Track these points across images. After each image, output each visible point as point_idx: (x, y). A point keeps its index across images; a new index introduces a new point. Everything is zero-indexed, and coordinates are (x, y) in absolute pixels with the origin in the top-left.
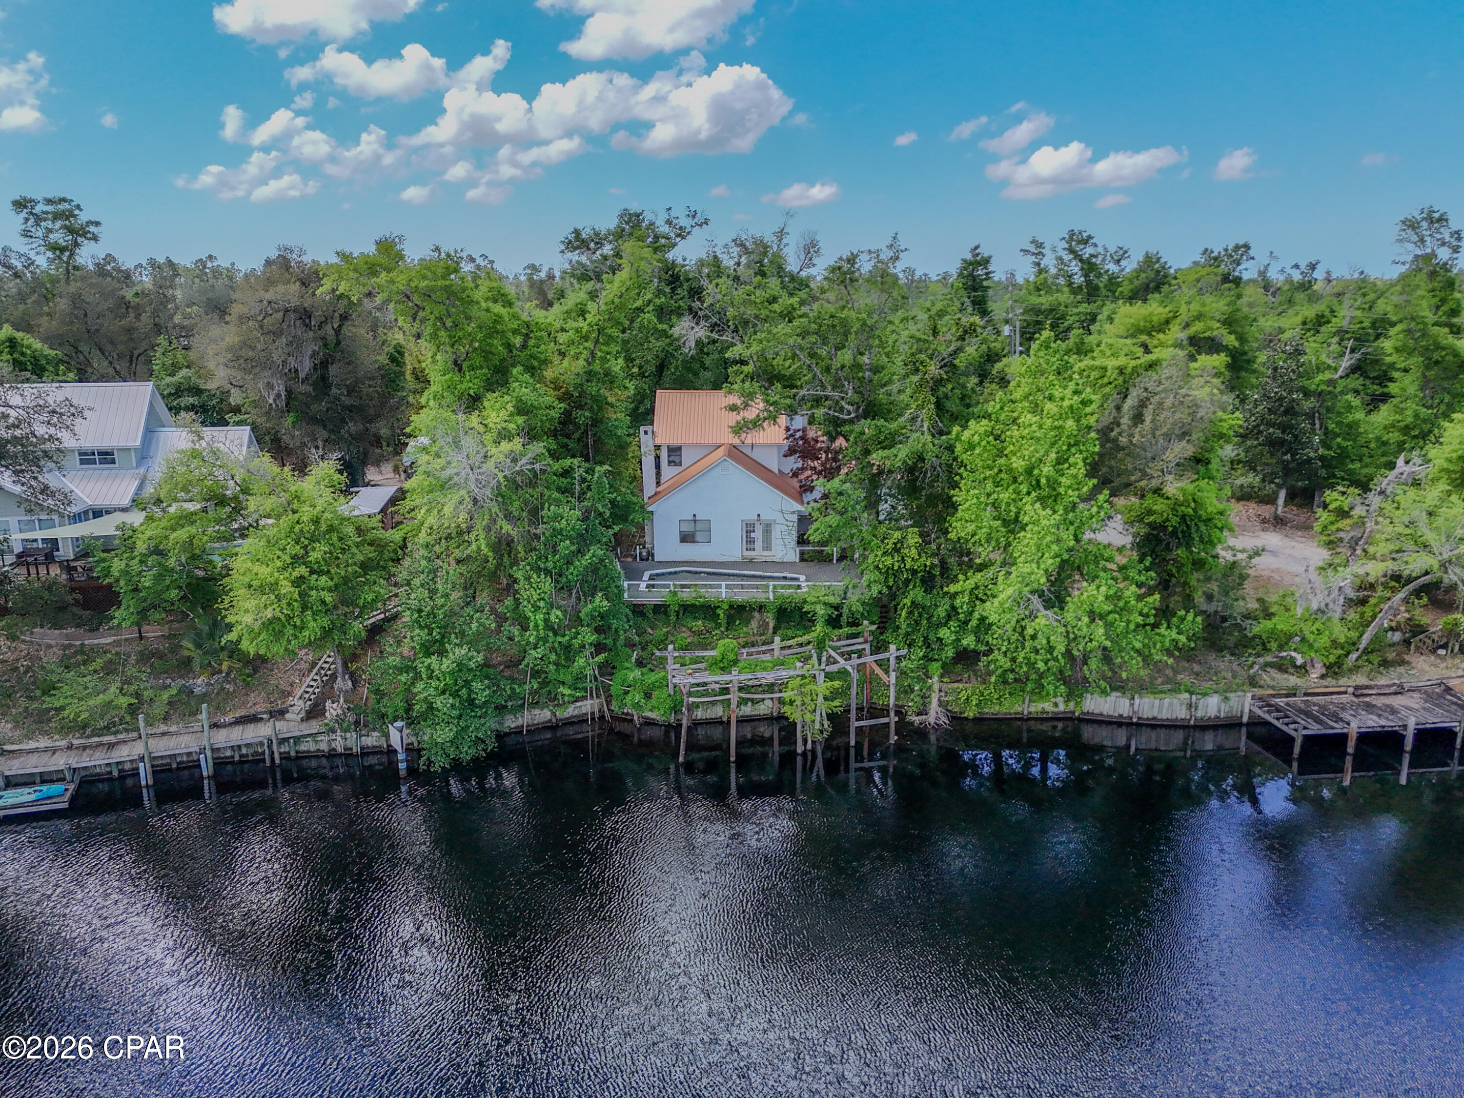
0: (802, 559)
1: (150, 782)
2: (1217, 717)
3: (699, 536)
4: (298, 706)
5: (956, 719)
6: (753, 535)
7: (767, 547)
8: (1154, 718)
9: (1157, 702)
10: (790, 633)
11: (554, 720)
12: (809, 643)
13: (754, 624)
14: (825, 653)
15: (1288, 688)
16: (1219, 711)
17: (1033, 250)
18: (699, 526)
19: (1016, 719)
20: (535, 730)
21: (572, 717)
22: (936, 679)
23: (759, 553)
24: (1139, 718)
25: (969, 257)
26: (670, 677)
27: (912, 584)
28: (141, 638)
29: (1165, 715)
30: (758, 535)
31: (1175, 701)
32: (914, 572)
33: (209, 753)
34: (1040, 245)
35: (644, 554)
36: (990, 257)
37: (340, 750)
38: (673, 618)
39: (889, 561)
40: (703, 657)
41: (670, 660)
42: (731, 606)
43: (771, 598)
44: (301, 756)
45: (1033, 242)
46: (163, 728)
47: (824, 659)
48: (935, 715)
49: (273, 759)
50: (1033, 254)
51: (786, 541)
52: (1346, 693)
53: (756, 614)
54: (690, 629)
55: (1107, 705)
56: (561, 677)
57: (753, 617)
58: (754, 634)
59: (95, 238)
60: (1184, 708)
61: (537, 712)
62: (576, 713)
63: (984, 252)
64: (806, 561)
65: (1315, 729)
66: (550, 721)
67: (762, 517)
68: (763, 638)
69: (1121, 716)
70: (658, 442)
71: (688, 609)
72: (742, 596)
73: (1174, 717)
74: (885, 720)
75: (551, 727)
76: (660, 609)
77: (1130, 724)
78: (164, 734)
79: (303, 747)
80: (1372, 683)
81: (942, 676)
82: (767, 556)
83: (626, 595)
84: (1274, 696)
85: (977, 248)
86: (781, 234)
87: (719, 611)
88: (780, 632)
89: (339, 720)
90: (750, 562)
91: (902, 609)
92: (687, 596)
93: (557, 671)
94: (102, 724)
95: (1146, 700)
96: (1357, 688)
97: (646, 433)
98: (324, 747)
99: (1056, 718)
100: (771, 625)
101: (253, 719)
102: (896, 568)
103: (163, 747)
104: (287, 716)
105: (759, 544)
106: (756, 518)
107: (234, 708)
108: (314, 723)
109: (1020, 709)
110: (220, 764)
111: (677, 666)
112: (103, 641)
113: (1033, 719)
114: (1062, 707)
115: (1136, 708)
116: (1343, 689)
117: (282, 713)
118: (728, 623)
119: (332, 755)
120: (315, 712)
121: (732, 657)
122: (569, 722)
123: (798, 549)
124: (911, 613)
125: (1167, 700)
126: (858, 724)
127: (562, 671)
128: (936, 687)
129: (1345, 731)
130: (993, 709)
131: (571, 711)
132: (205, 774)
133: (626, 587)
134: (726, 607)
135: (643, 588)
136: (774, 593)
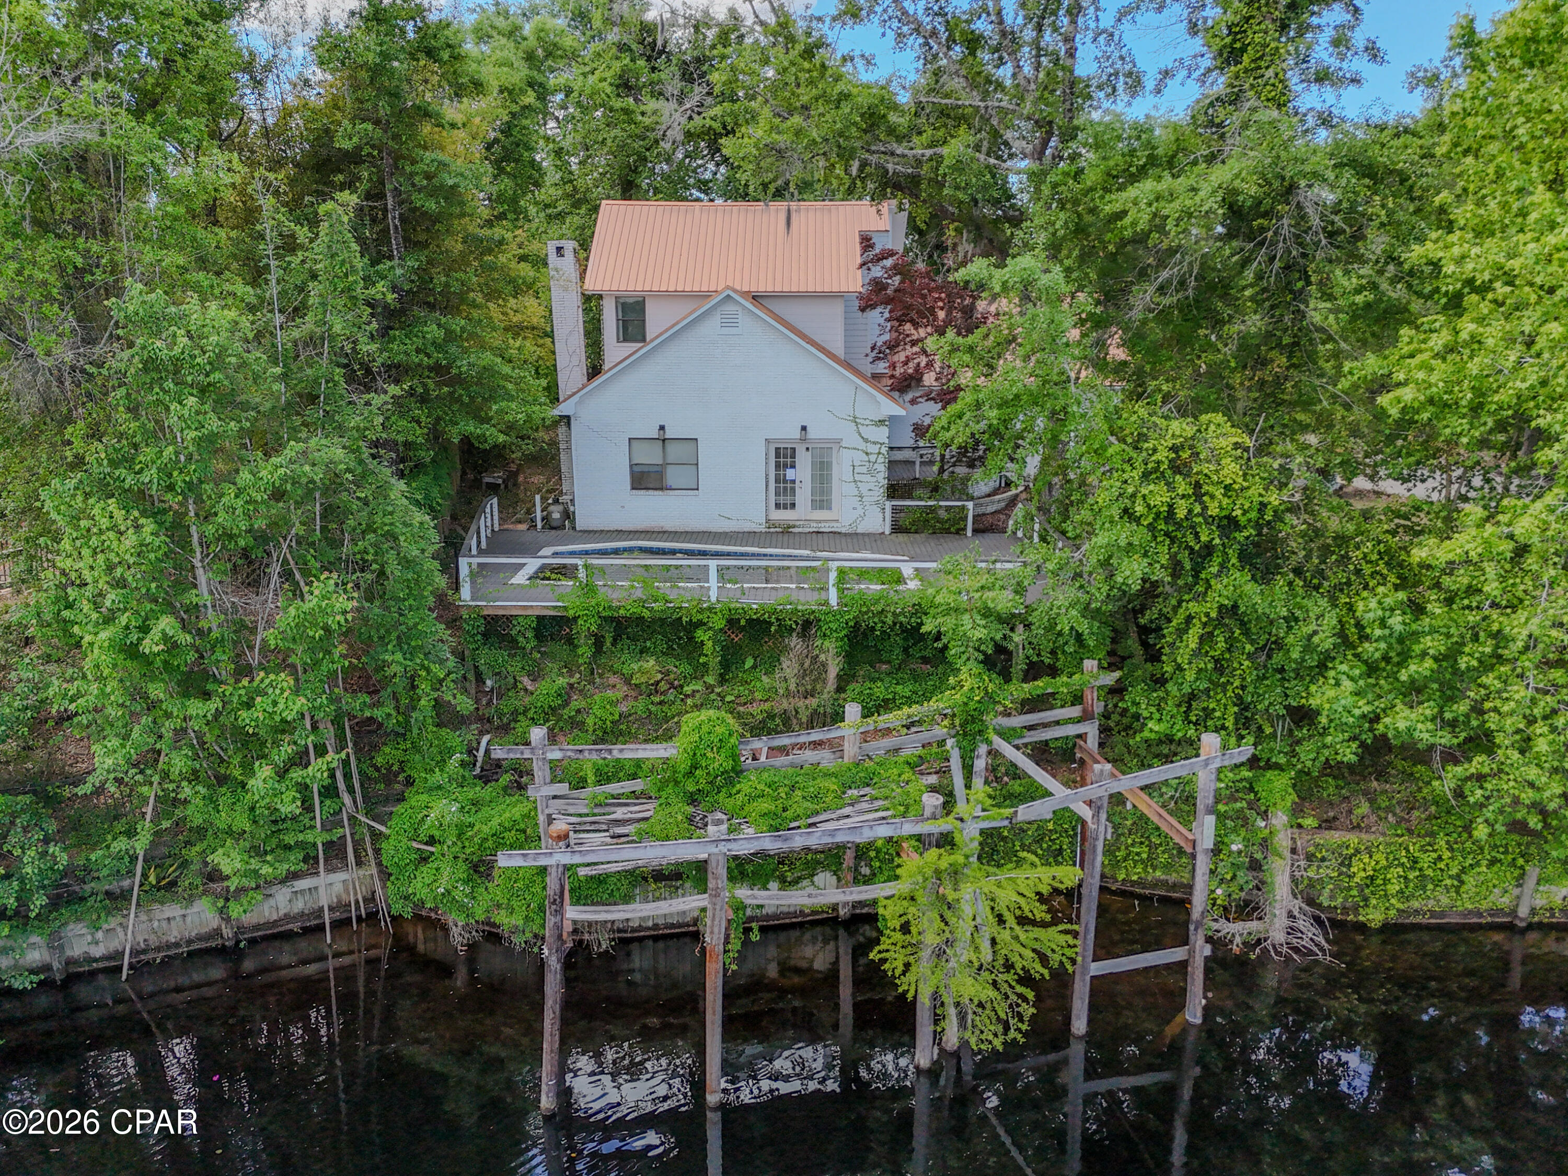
0: (897, 529)
3: (673, 476)
6: (790, 474)
7: (822, 501)
10: (880, 690)
11: (227, 932)
12: (938, 720)
13: (789, 667)
14: (983, 749)
18: (673, 452)
21: (288, 918)
22: (1280, 819)
23: (804, 513)
26: (542, 818)
27: (1217, 560)
30: (802, 473)
32: (1229, 524)
35: (556, 516)
38: (585, 651)
39: (1159, 495)
40: (638, 763)
41: (540, 772)
42: (732, 623)
43: (833, 601)
47: (980, 764)
51: (864, 488)
53: (794, 641)
54: (627, 681)
56: (222, 820)
57: (787, 649)
58: (788, 694)
61: (173, 910)
62: (299, 905)
64: (906, 531)
66: (217, 932)
67: (812, 434)
68: (813, 702)
70: (592, 284)
72: (761, 598)
74: (1177, 954)
76: (553, 630)
81: (1297, 810)
82: (822, 519)
83: (466, 592)
87: (700, 635)
88: (854, 688)
90: (786, 532)
91: (1181, 632)
92: (620, 595)
93: (211, 800)
97: (560, 252)
100: (833, 671)
102: (1181, 513)
105: (803, 495)
106: (797, 434)
111: (562, 788)
113: (1539, 925)
118: (726, 665)
121: (719, 762)
123: (888, 505)
124: (1206, 639)
127: (224, 800)
128: (1282, 841)
130: (1437, 904)
131: (279, 904)
133: (464, 571)
134: (719, 623)
135: (520, 578)
136: (841, 591)
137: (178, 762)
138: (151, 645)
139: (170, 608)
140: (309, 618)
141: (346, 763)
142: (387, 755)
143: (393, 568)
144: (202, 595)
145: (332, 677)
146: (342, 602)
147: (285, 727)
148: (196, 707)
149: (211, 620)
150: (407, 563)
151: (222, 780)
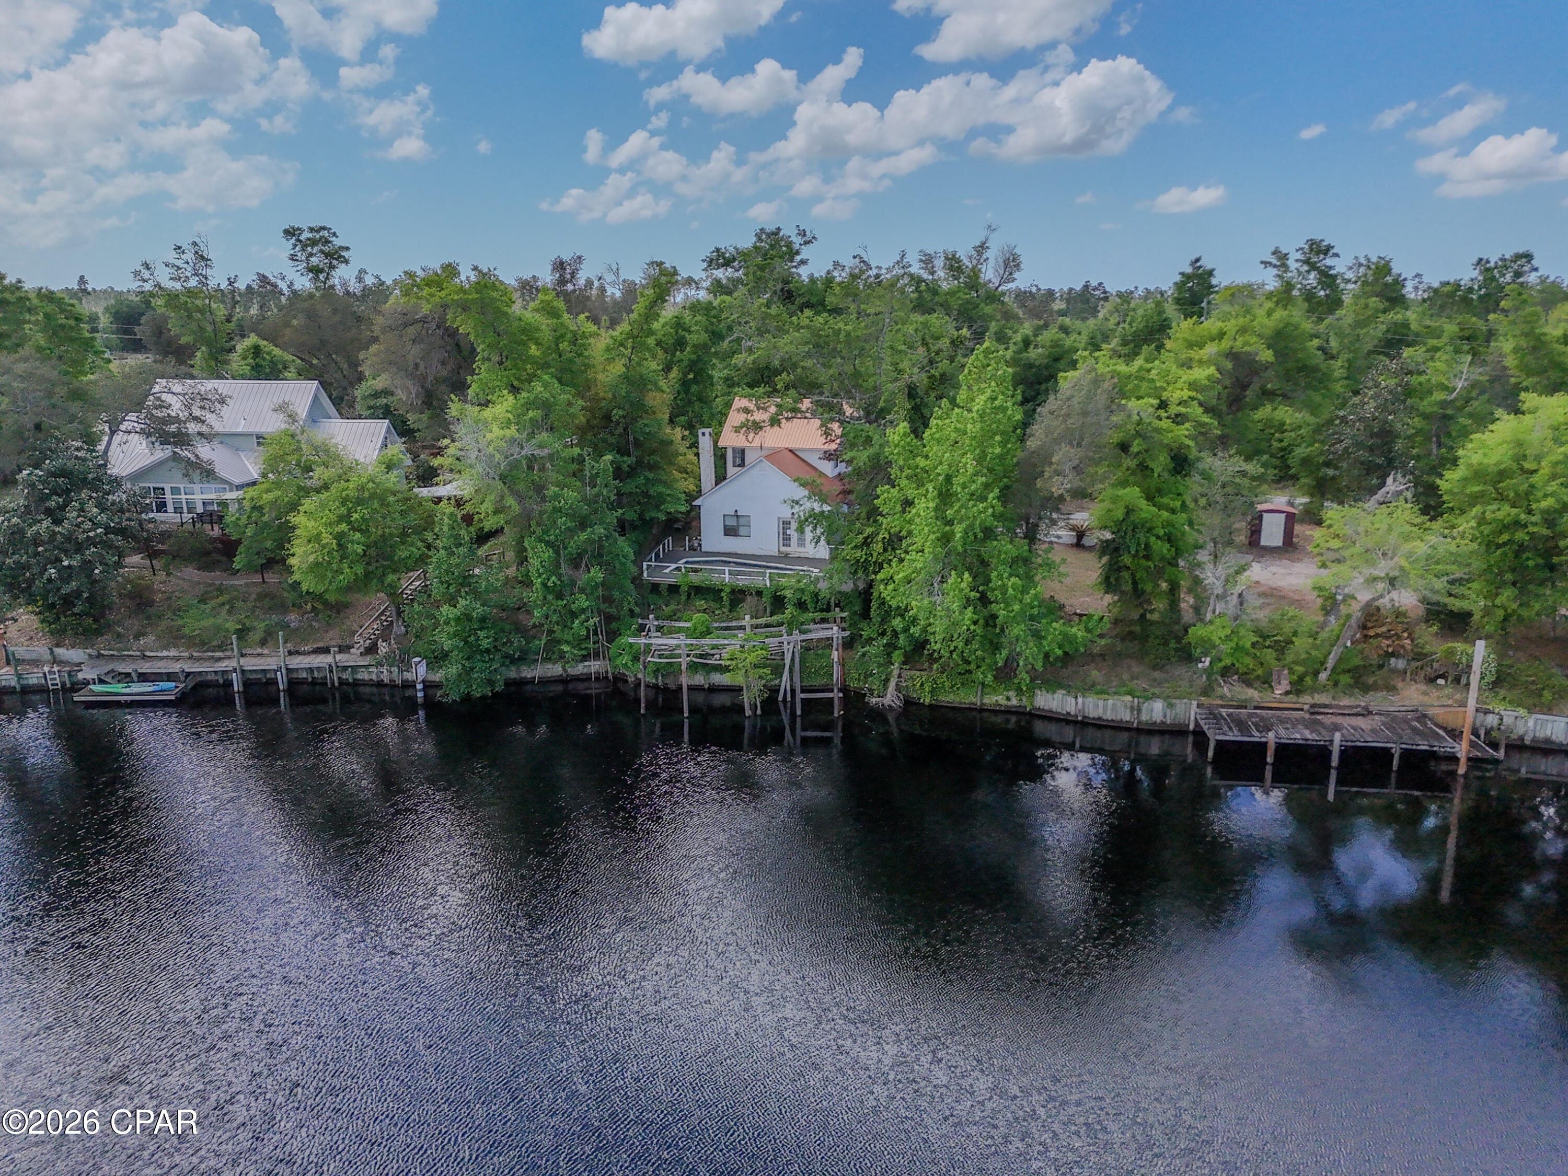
1: (241, 689)
2: (1163, 723)
3: (742, 531)
4: (361, 643)
5: (909, 703)
6: (788, 532)
7: (801, 542)
8: (1099, 719)
9: (1101, 703)
11: (565, 675)
12: (782, 624)
15: (1239, 700)
16: (1165, 716)
17: (1274, 261)
18: (742, 521)
19: (970, 709)
20: (545, 682)
21: (582, 674)
22: (897, 665)
23: (794, 549)
24: (1084, 717)
25: (1189, 270)
28: (264, 582)
29: (1109, 716)
30: (794, 532)
31: (1119, 703)
33: (284, 671)
34: (1285, 256)
35: (694, 545)
36: (1213, 270)
37: (386, 681)
38: (684, 598)
40: (679, 628)
41: (652, 628)
42: (733, 590)
43: (768, 585)
44: (357, 683)
45: (1276, 252)
46: (259, 650)
48: (890, 698)
49: (333, 684)
50: (1275, 266)
52: (1302, 710)
53: (750, 598)
55: (1055, 702)
56: (566, 637)
59: (346, 262)
60: (1128, 711)
61: (550, 666)
62: (585, 671)
63: (1207, 264)
65: (1233, 736)
66: (561, 675)
69: (1068, 713)
70: (720, 443)
71: (698, 591)
72: (742, 581)
73: (1119, 718)
74: (830, 695)
75: (564, 680)
76: (674, 589)
77: (1076, 722)
78: (258, 655)
79: (359, 676)
80: (1334, 702)
81: (904, 663)
82: (800, 552)
83: (645, 574)
84: (1223, 706)
85: (1197, 260)
86: (981, 248)
87: (723, 594)
89: (387, 657)
90: (785, 557)
92: (695, 579)
93: (562, 631)
94: (215, 643)
95: (1090, 700)
96: (1313, 706)
97: (703, 434)
98: (374, 677)
99: (1008, 712)
101: (326, 651)
103: (250, 664)
104: (352, 650)
105: (794, 541)
106: (791, 516)
107: (315, 641)
108: (368, 658)
109: (974, 700)
110: (293, 684)
112: (236, 582)
113: (987, 710)
114: (1014, 702)
115: (1080, 706)
116: (1298, 706)
117: (349, 647)
118: (730, 606)
119: (380, 684)
120: (371, 650)
122: (577, 679)
125: (1110, 702)
126: (803, 696)
127: (566, 631)
128: (896, 673)
129: (1263, 740)
130: (949, 698)
131: (580, 669)
132: (281, 687)
133: (645, 567)
134: (728, 590)
135: (667, 571)
136: (771, 581)
137: (555, 618)
138: (550, 584)
139: (554, 574)
140: (592, 579)
141: (600, 622)
142: (614, 625)
143: (617, 565)
144: (562, 571)
145: (598, 597)
146: (600, 575)
147: (583, 611)
148: (560, 603)
149: (565, 578)
150: (623, 564)
151: (565, 626)
